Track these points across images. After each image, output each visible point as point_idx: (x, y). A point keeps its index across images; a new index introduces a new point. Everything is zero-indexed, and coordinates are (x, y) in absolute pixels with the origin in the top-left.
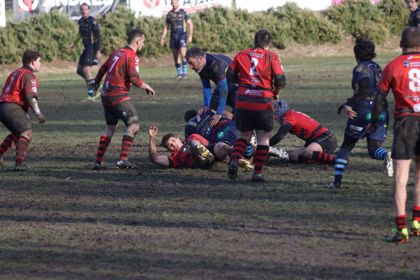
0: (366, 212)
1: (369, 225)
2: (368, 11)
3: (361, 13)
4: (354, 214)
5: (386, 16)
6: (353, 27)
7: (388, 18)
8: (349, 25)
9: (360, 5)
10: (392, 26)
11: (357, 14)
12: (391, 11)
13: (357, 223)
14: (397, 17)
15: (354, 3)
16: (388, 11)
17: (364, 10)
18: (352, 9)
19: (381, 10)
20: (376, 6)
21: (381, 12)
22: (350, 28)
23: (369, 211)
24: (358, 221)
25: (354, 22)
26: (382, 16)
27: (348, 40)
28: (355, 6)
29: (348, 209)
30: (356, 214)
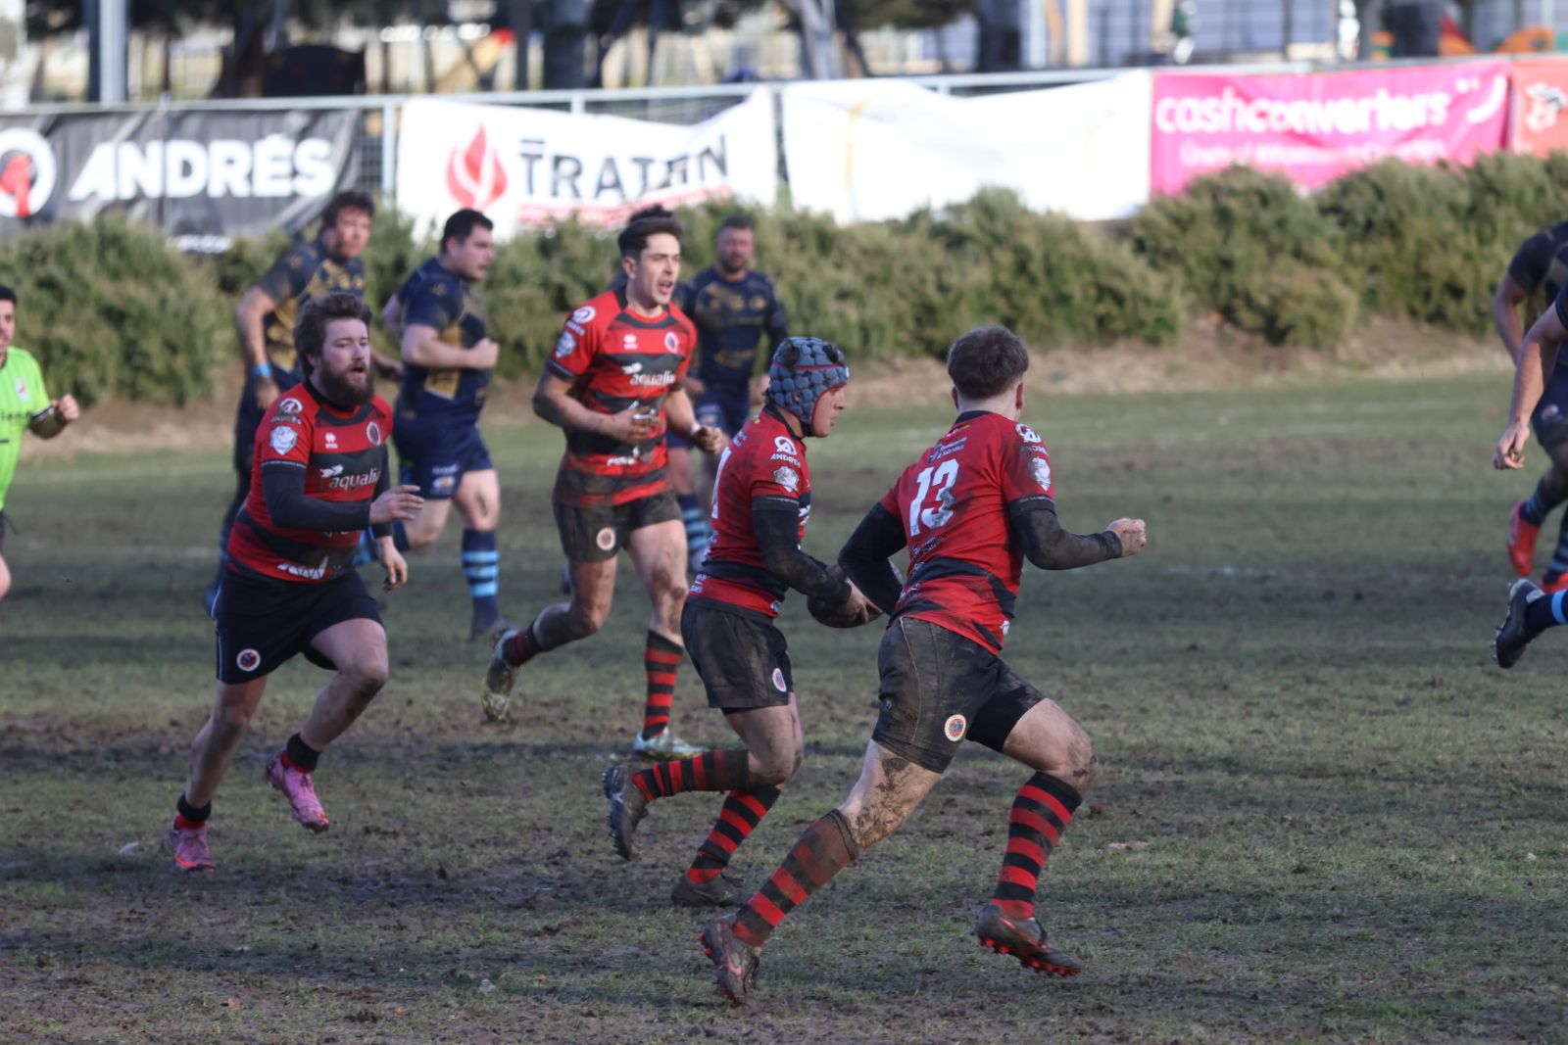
0: (1237, 979)
1: (1244, 1028)
2: (1281, 224)
3: (1257, 232)
4: (1192, 986)
5: (1350, 240)
6: (1224, 279)
7: (1357, 250)
8: (1209, 275)
9: (1255, 200)
10: (1372, 281)
11: (1240, 233)
12: (1369, 225)
13: (1200, 1021)
14: (1387, 246)
15: (1232, 193)
16: (1356, 224)
17: (1267, 218)
18: (1224, 217)
19: (1332, 219)
20: (1312, 204)
21: (1331, 226)
22: (1214, 286)
23: (1247, 974)
24: (1204, 1011)
25: (1227, 264)
26: (1333, 242)
27: (1203, 334)
28: (1234, 204)
29: (1169, 968)
30: (1197, 985)
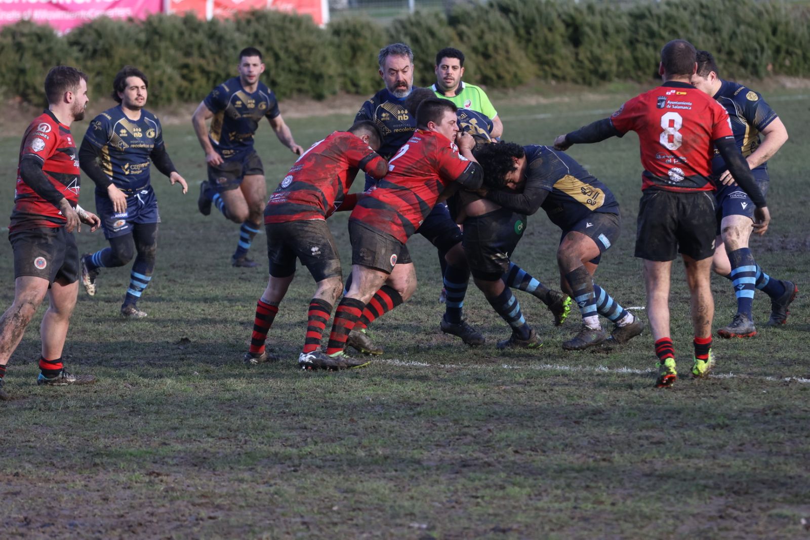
0: (48, 439)
1: (53, 464)
2: (49, 50)
3: (37, 55)
4: (24, 444)
5: (86, 58)
6: (21, 79)
7: (89, 63)
8: (14, 77)
9: (35, 38)
10: (98, 79)
11: (28, 55)
12: (95, 52)
13: (29, 462)
14: (105, 62)
15: (23, 35)
16: (88, 50)
17: (42, 47)
18: (19, 47)
19: (75, 48)
20: (65, 40)
21: (75, 52)
22: (16, 83)
23: (53, 437)
24: (31, 457)
25: (22, 71)
26: (77, 60)
27: (12, 107)
28: (24, 40)
29: (12, 435)
30: (27, 443)
